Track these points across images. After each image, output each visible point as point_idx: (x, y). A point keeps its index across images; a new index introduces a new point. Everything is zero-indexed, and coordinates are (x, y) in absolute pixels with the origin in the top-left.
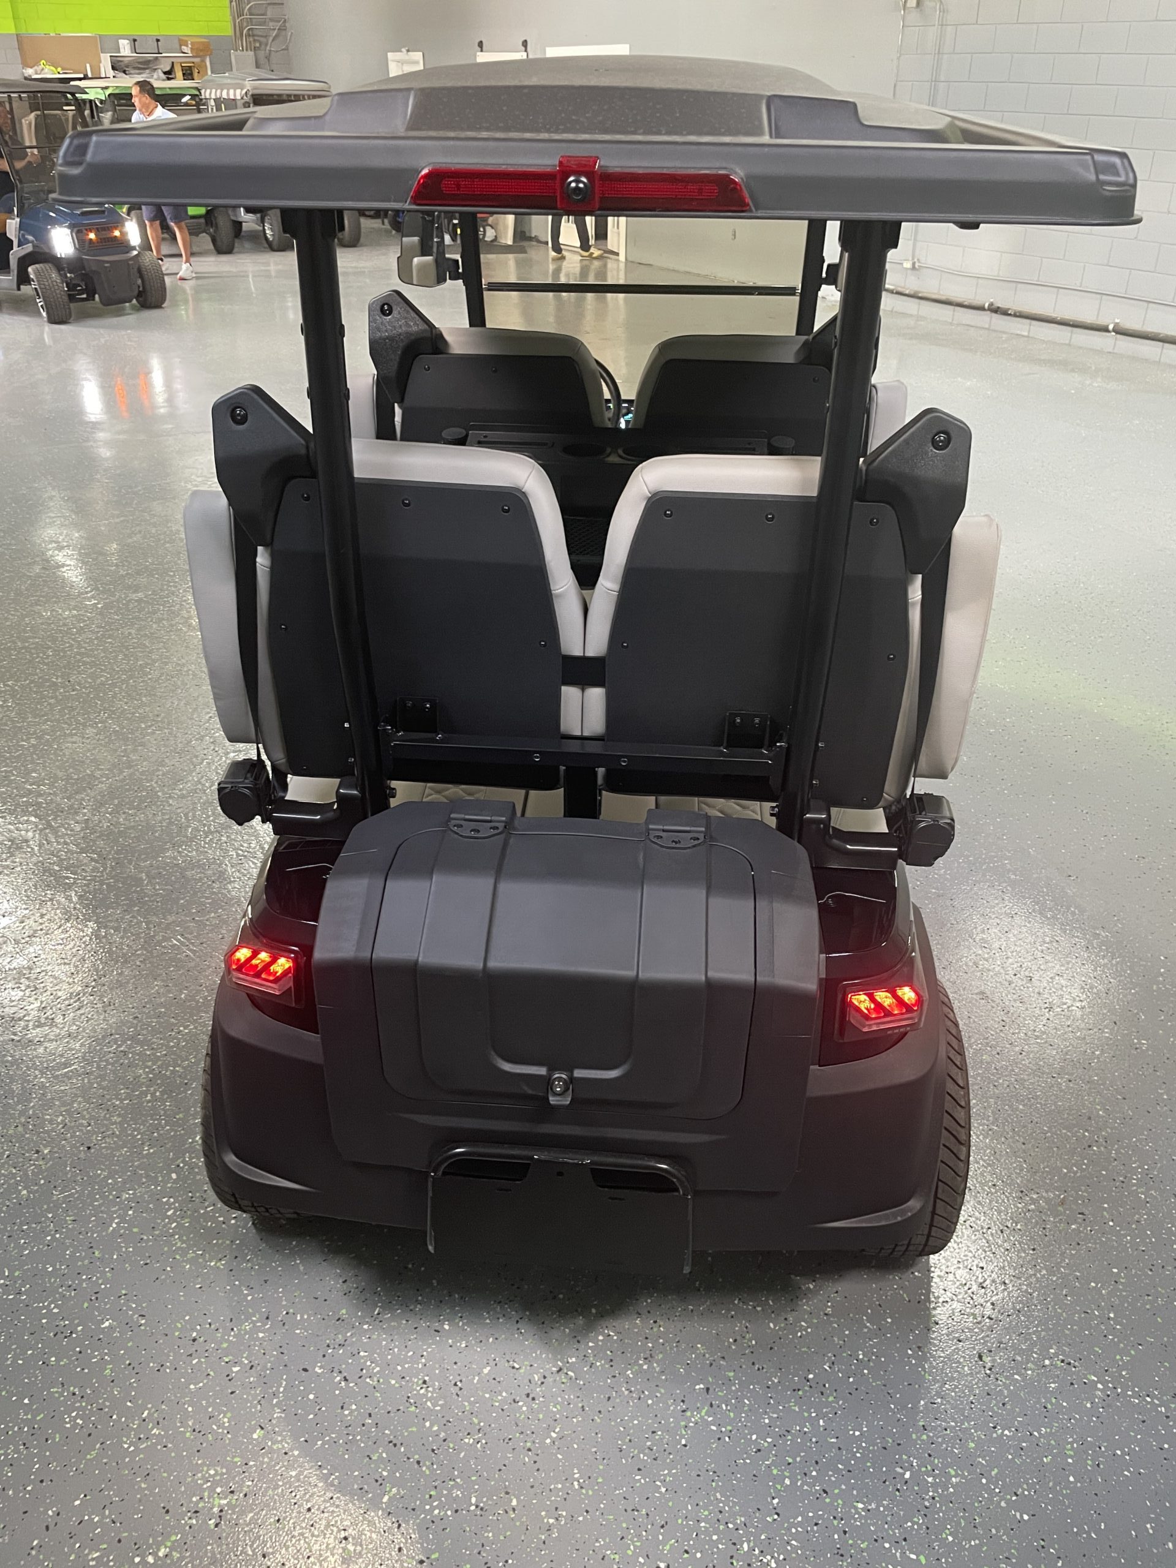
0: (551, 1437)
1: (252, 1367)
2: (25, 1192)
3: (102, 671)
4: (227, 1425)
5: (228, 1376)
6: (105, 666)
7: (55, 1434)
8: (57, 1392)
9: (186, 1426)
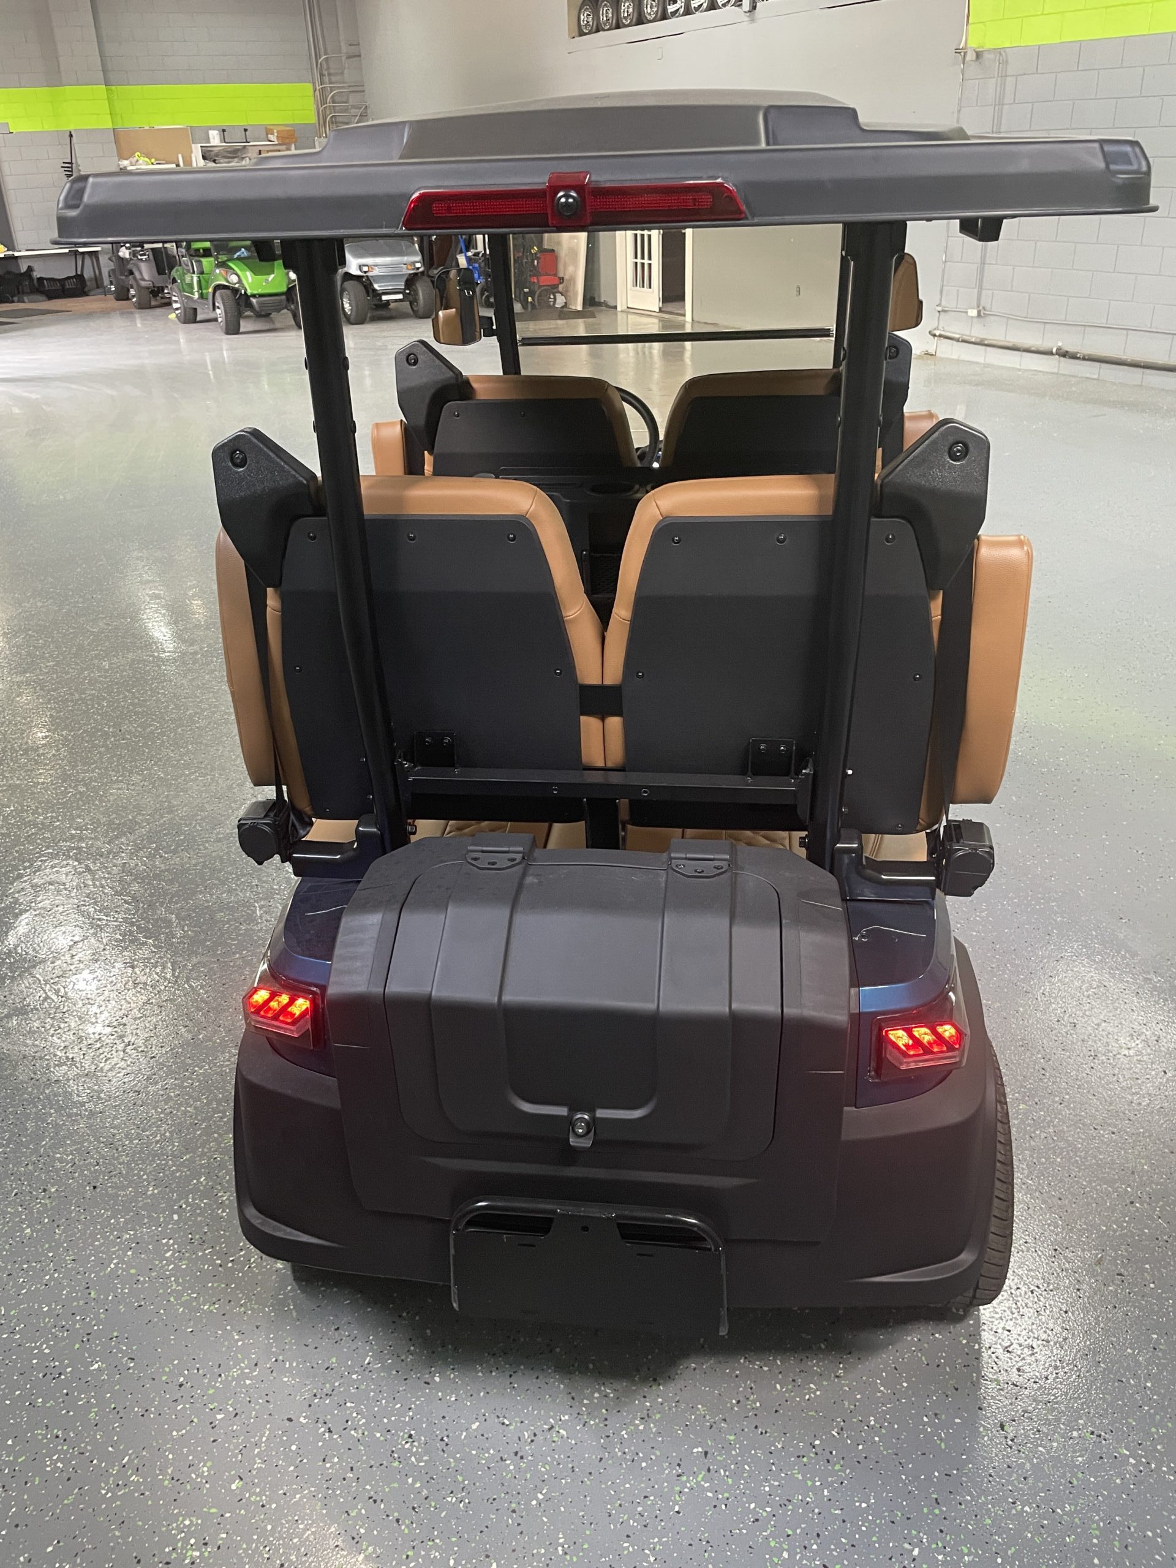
0: (537, 1499)
1: (237, 1414)
2: (29, 1230)
3: (153, 720)
4: (206, 1474)
5: (211, 1423)
6: (156, 715)
7: (35, 1477)
8: (40, 1434)
9: (164, 1473)
